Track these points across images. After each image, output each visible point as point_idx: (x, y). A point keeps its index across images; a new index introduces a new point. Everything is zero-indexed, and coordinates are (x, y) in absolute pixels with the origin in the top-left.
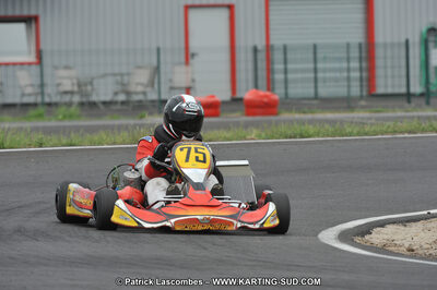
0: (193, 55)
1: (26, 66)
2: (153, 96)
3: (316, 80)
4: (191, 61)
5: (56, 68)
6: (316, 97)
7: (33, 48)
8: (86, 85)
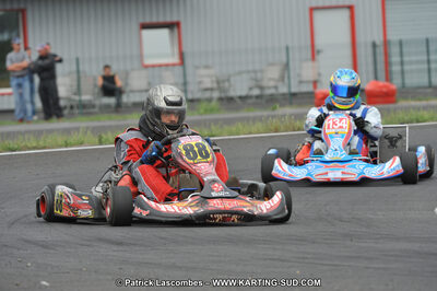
0: (319, 52)
1: (170, 68)
2: (283, 90)
3: (429, 70)
4: (317, 57)
5: (197, 67)
6: (430, 86)
7: (176, 50)
8: (224, 81)
